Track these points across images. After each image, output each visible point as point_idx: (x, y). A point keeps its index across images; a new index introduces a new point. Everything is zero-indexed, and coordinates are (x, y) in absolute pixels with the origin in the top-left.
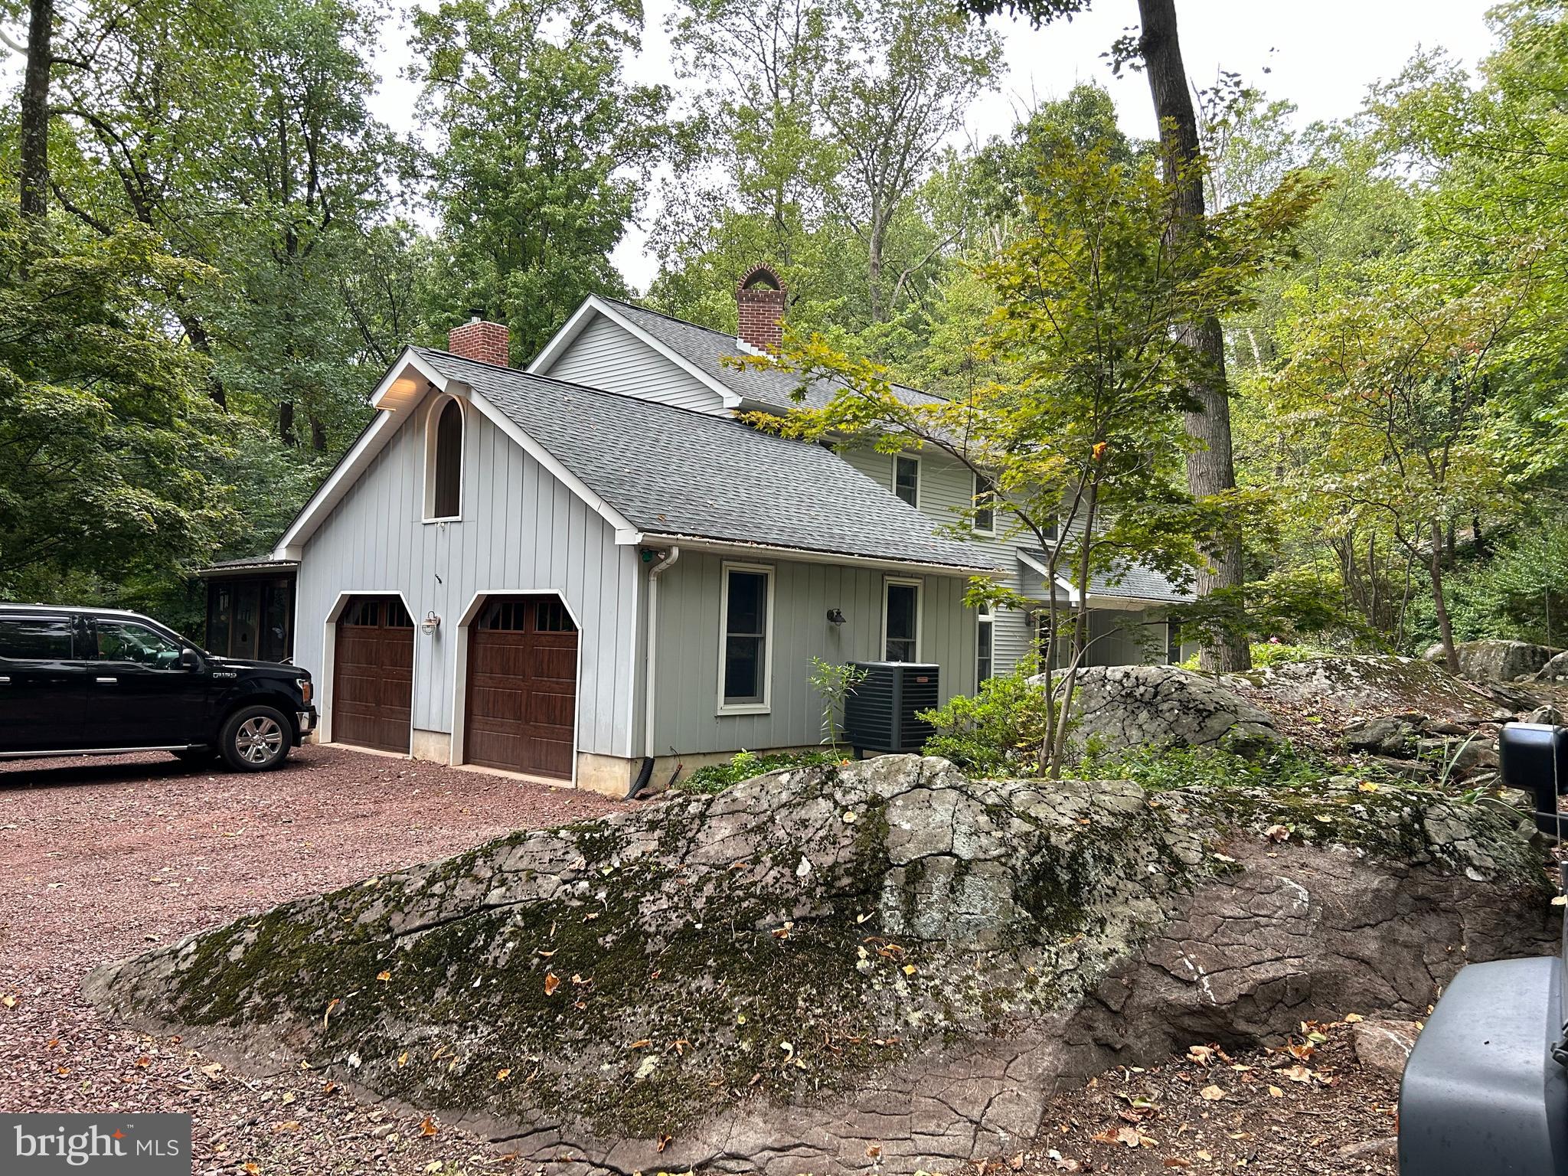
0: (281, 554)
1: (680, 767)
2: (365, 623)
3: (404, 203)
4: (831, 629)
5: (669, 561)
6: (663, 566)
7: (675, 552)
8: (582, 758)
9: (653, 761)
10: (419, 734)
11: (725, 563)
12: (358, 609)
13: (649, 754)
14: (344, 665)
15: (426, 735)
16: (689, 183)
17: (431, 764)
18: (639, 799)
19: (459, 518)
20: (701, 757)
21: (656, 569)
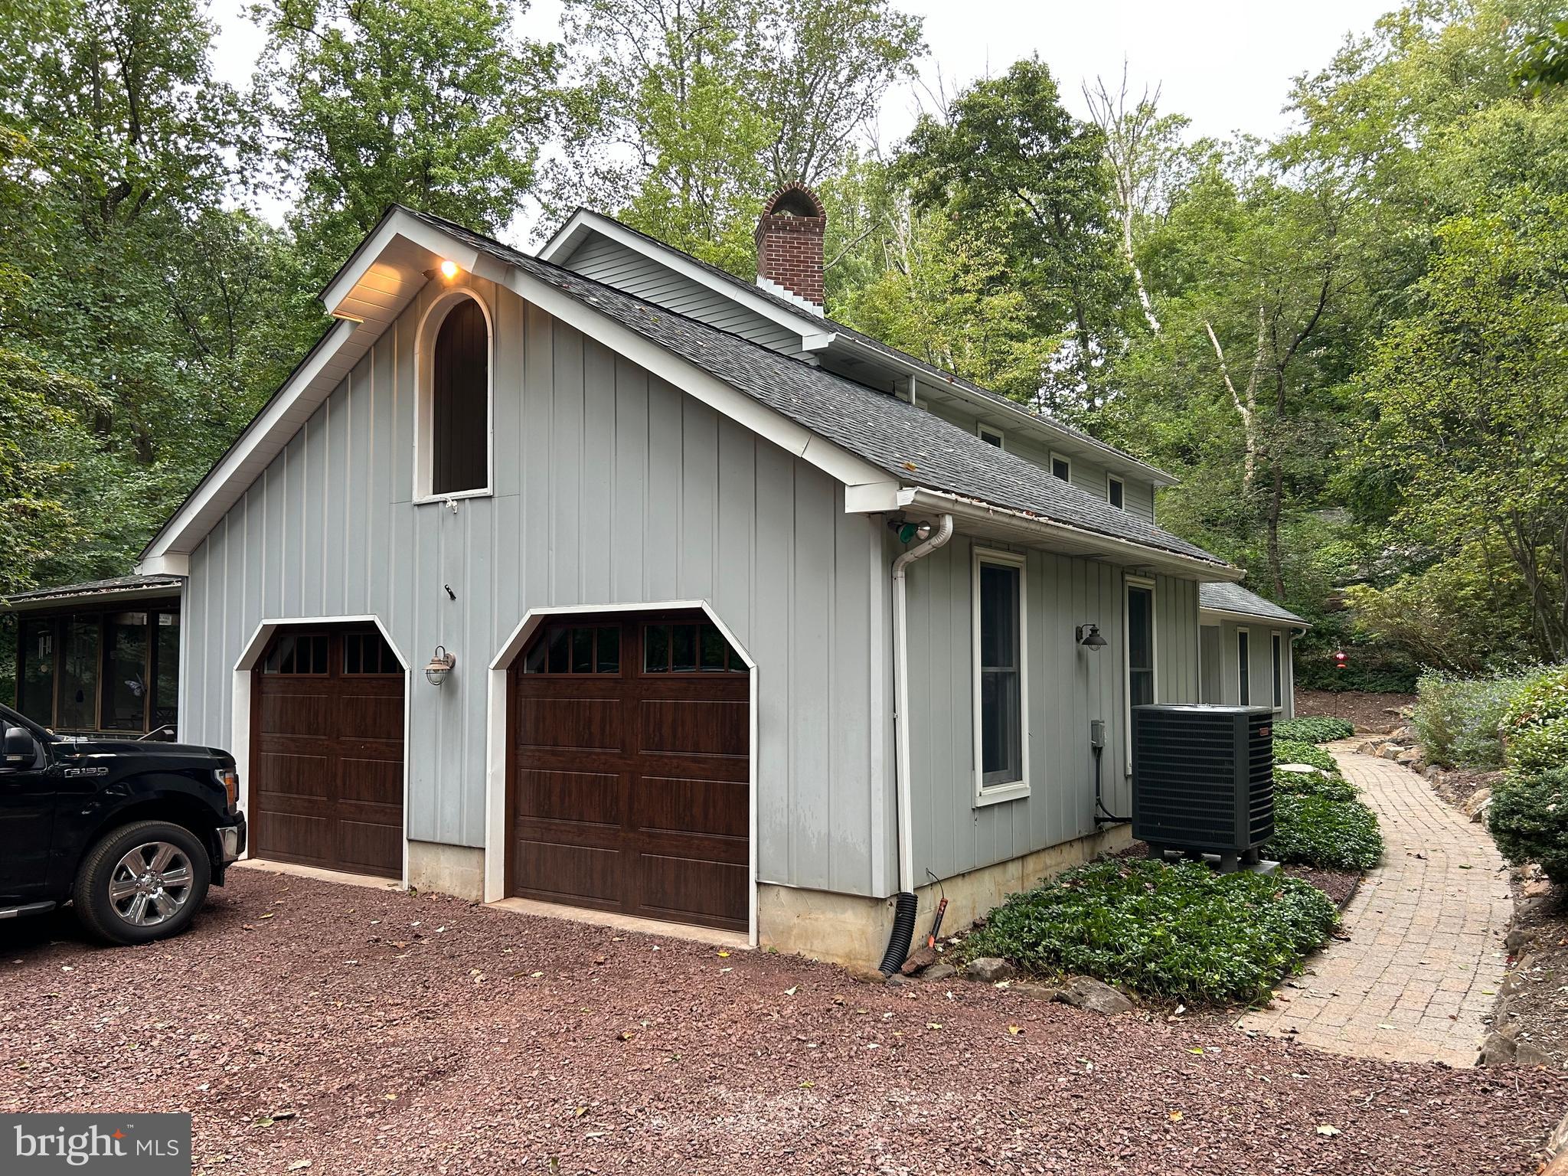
0: (157, 565)
1: (944, 902)
2: (303, 668)
3: (244, 182)
4: (1080, 656)
5: (936, 541)
6: (924, 549)
7: (948, 524)
8: (771, 895)
9: (915, 898)
10: (420, 850)
11: (977, 550)
12: (289, 645)
13: (908, 887)
14: (266, 737)
15: (433, 850)
16: (583, 162)
17: (447, 900)
18: (909, 975)
19: (488, 491)
20: (959, 881)
21: (909, 557)
